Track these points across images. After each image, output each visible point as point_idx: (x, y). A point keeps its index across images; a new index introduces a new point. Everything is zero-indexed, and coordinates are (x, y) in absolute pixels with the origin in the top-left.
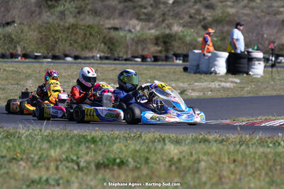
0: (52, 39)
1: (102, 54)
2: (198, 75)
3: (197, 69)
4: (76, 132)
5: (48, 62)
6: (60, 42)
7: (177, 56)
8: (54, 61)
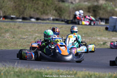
0: (22, 7)
1: (54, 17)
2: (115, 33)
3: (114, 29)
4: (35, 70)
5: (20, 22)
6: (27, 9)
7: (102, 19)
8: (23, 21)
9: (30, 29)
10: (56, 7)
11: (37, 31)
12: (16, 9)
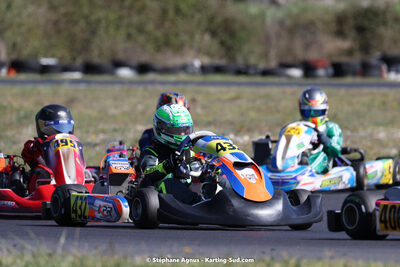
9: (116, 107)
10: (211, 19)
11: (143, 113)
12: (59, 32)
